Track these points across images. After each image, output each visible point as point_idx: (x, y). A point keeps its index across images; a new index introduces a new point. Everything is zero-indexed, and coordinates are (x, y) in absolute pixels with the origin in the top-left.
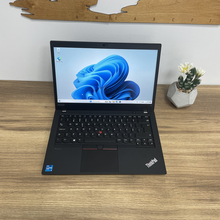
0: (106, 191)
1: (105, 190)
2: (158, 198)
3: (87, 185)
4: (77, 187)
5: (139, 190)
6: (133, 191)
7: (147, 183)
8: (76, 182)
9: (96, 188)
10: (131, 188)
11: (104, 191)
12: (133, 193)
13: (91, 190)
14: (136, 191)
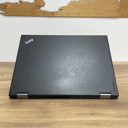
2: (38, 114)
6: (13, 110)
7: (31, 105)
12: (13, 112)
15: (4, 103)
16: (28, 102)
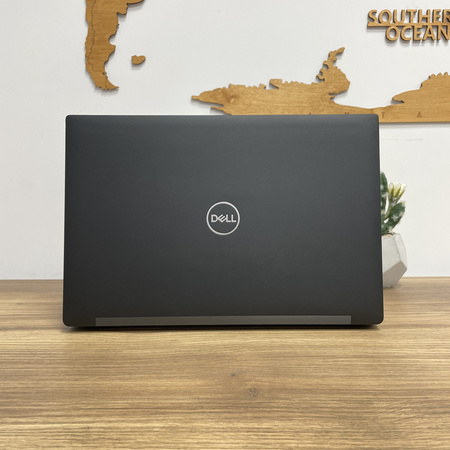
0: (148, 428)
1: (145, 425)
2: (355, 440)
3: (79, 416)
4: (40, 419)
5: (276, 423)
6: (250, 425)
7: (307, 408)
8: (42, 410)
9: (110, 422)
10: (245, 418)
11: (141, 428)
12: (249, 430)
13: (91, 425)
14: (265, 425)
15: (197, 401)
16: (286, 399)
